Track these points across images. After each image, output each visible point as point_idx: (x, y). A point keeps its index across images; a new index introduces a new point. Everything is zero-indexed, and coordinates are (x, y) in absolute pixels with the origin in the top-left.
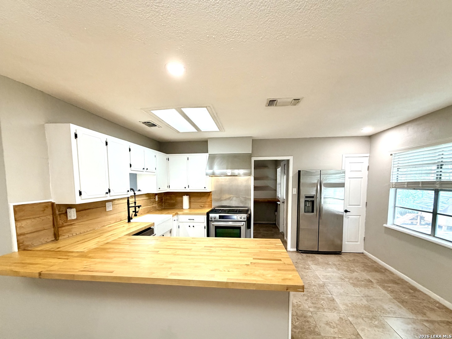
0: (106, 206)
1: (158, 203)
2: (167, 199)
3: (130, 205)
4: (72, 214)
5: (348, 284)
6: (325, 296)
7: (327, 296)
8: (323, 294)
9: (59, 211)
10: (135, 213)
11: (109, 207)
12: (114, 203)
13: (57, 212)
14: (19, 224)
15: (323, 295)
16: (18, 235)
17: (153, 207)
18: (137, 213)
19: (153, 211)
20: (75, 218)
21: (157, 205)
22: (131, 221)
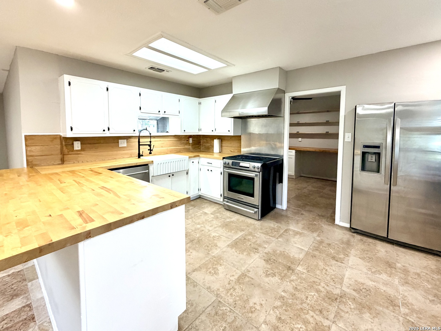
0: (118, 143)
1: (192, 145)
2: (204, 142)
3: (140, 144)
4: (77, 146)
5: (398, 319)
6: (319, 318)
7: (322, 320)
8: (318, 313)
9: (65, 143)
10: (150, 151)
11: (123, 143)
12: (130, 141)
13: (64, 143)
14: (29, 149)
15: (315, 315)
16: (27, 156)
17: (184, 148)
18: (151, 152)
19: (184, 152)
20: (80, 148)
21: (191, 147)
22: (141, 157)
